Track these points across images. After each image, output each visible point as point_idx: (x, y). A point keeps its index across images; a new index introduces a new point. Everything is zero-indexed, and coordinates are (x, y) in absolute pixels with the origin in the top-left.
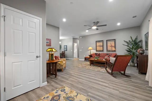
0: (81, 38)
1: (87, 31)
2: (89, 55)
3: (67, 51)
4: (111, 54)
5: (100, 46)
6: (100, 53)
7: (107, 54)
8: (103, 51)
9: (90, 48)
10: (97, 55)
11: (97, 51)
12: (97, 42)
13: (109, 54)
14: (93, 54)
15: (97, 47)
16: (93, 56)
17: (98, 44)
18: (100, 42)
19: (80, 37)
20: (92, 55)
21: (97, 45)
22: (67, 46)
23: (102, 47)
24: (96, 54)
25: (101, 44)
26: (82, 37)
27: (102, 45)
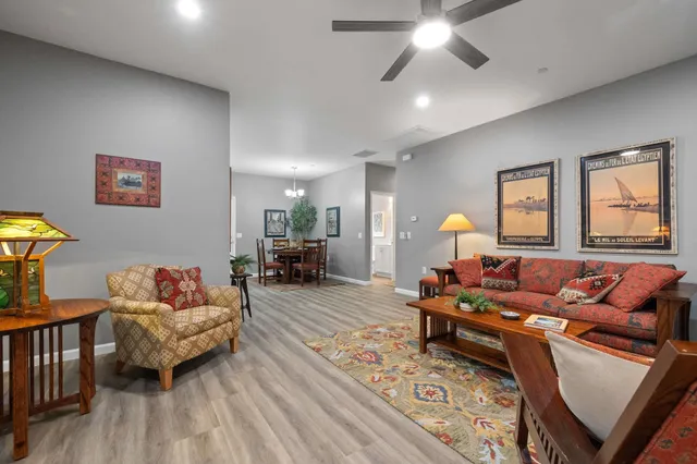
0: (407, 157)
1: (423, 101)
2: (437, 271)
3: (338, 235)
4: (622, 269)
5: (528, 207)
6: (526, 254)
7: (582, 269)
8: (549, 241)
9: (455, 220)
10: (497, 270)
11: (502, 239)
12: (510, 176)
13: (601, 266)
14: (469, 264)
15: (506, 214)
16: (465, 278)
17: (515, 192)
18: (531, 172)
19: (400, 154)
20: (458, 270)
21: (506, 200)
22: (338, 209)
23: (545, 214)
24: (489, 263)
25: (537, 188)
26: (413, 156)
27: (545, 195)
